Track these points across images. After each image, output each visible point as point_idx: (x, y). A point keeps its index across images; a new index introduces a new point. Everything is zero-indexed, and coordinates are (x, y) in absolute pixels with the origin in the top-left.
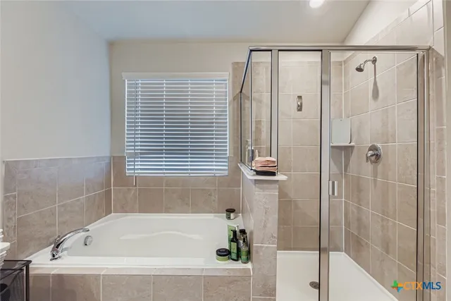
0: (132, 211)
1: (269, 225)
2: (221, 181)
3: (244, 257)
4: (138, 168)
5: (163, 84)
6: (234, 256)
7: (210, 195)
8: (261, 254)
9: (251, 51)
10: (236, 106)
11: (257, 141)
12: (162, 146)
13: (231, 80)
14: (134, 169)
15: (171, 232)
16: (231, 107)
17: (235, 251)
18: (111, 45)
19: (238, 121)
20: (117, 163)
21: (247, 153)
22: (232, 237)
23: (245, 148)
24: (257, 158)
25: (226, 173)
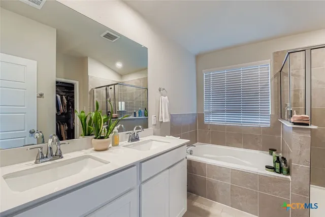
0: (208, 142)
1: (303, 154)
2: (265, 130)
3: (285, 172)
4: (210, 120)
5: (224, 73)
6: (278, 170)
7: (257, 139)
8: (298, 170)
9: (289, 53)
10: (276, 81)
11: (295, 104)
12: (224, 108)
13: (272, 64)
14: (209, 120)
15: (228, 156)
16: (272, 82)
17: (279, 167)
18: (198, 57)
19: (278, 91)
20: (200, 117)
21: (286, 113)
22: (276, 160)
23: (284, 109)
24: (295, 115)
25: (269, 125)
